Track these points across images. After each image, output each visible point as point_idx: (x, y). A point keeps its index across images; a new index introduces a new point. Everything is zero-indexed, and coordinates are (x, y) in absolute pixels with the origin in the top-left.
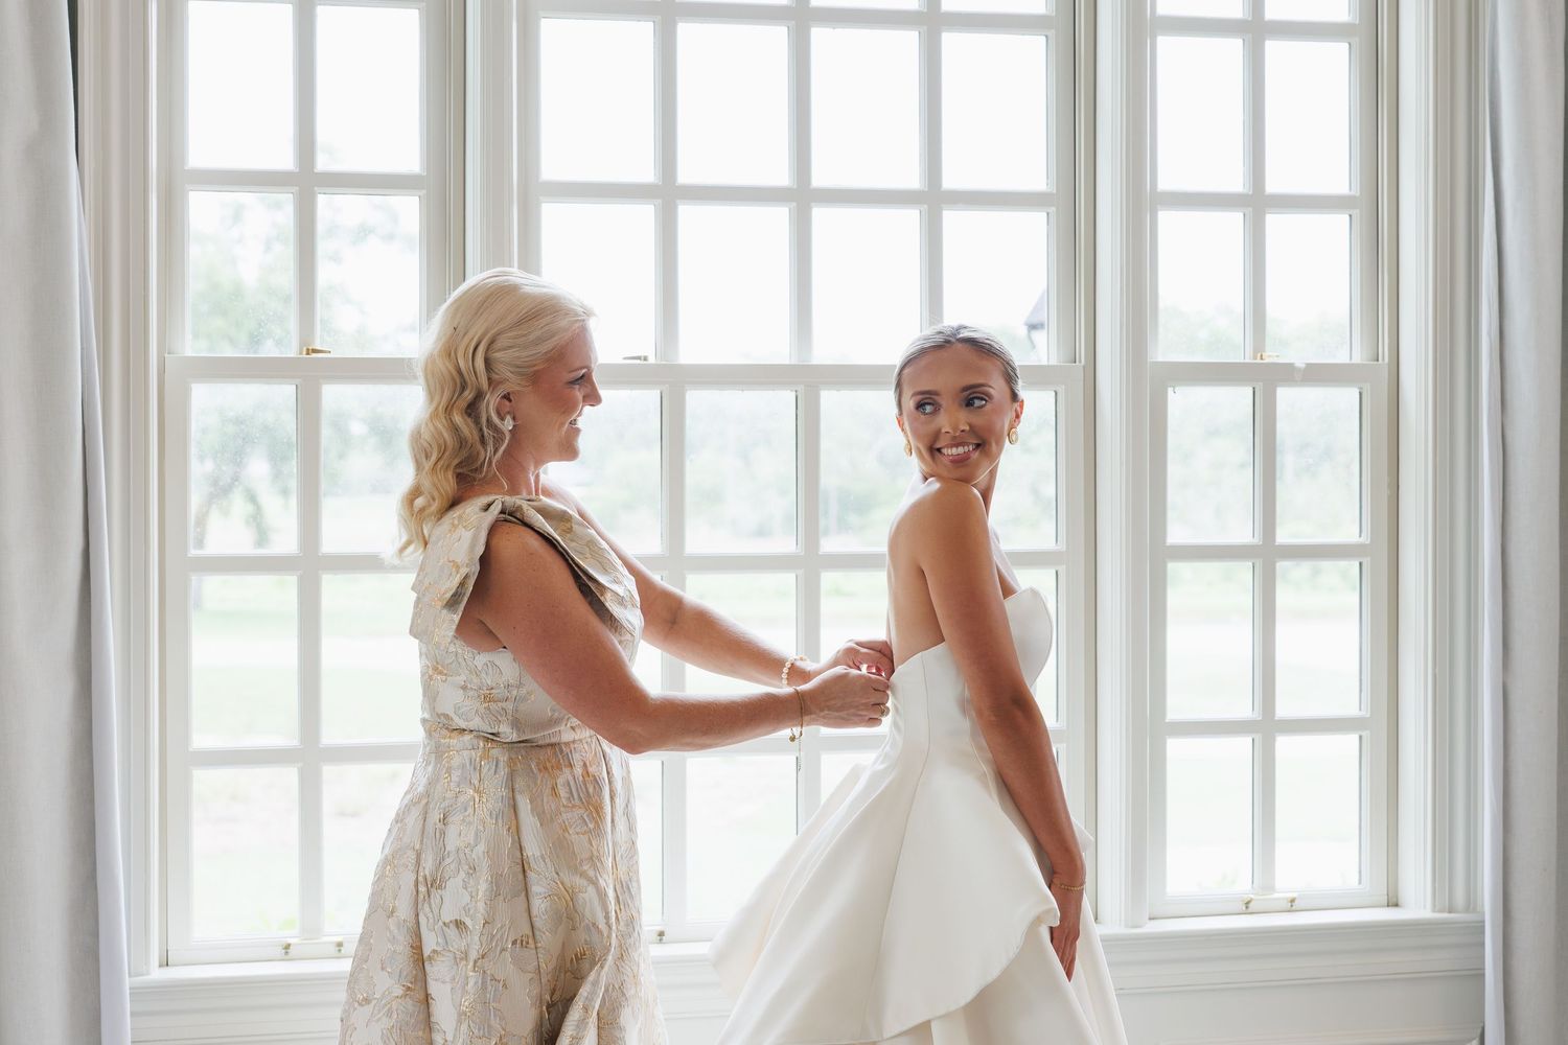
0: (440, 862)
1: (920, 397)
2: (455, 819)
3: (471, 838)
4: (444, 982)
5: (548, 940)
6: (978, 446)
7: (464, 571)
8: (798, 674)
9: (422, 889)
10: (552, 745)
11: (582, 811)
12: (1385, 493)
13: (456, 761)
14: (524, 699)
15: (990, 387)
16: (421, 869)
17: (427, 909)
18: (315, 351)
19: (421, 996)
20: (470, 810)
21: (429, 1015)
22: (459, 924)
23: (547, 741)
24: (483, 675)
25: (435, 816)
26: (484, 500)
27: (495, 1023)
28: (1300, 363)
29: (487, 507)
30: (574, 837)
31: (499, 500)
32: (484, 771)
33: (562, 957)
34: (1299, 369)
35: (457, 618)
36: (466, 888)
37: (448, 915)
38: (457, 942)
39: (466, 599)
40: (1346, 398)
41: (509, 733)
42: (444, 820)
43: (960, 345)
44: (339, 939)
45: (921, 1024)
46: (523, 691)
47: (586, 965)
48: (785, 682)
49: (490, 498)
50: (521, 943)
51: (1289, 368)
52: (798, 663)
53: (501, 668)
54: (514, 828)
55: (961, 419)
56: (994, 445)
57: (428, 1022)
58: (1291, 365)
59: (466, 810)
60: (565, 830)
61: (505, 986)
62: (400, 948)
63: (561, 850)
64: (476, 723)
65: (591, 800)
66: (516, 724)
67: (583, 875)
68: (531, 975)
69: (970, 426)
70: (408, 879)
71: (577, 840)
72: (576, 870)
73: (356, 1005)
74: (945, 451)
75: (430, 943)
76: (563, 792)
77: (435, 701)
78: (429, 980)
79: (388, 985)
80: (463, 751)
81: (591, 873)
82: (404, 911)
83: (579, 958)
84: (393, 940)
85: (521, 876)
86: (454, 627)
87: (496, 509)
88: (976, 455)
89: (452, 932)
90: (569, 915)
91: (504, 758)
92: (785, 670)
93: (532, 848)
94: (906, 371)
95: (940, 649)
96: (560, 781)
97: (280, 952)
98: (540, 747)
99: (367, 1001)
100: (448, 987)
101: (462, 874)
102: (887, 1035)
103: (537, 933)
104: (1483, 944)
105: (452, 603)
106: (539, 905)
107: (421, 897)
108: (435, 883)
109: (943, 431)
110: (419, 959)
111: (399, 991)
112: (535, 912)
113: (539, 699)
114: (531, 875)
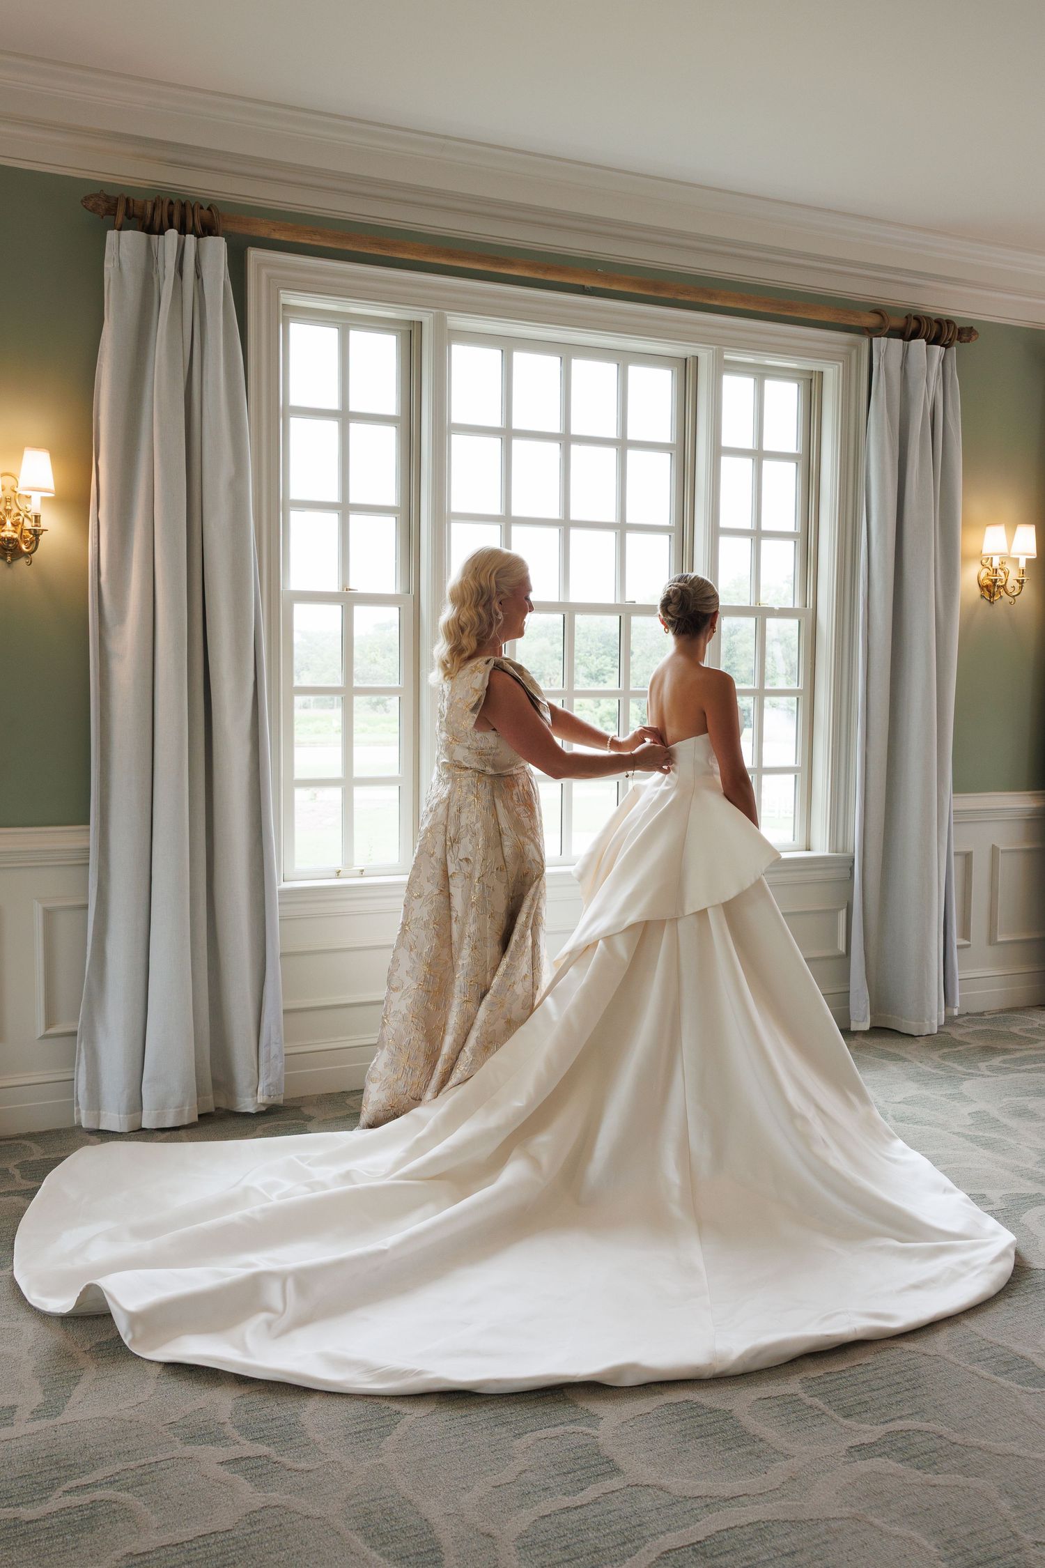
0: (457, 831)
2: (465, 810)
3: (474, 819)
4: (458, 888)
5: (512, 868)
7: (480, 693)
8: (615, 744)
9: (448, 843)
10: (509, 776)
11: (523, 807)
12: (809, 666)
13: (464, 783)
14: (498, 754)
16: (448, 834)
17: (451, 853)
18: (350, 590)
19: (446, 894)
20: (473, 806)
21: (450, 903)
22: (467, 860)
23: (507, 774)
24: (480, 742)
25: (454, 810)
26: (486, 659)
27: (489, 907)
28: (776, 607)
29: (487, 662)
30: (523, 819)
31: (493, 659)
32: (479, 787)
33: (517, 875)
34: (776, 610)
35: (476, 716)
36: (471, 843)
37: (461, 856)
38: (467, 869)
39: (480, 707)
40: (793, 624)
41: (490, 771)
42: (459, 811)
44: (363, 868)
45: (702, 910)
46: (498, 750)
47: (528, 879)
48: (608, 748)
49: (489, 658)
50: (500, 869)
51: (772, 609)
52: (615, 738)
53: (489, 739)
54: (495, 815)
57: (449, 907)
58: (773, 608)
59: (470, 806)
60: (519, 815)
61: (493, 890)
62: (437, 872)
63: (518, 825)
64: (474, 765)
65: (529, 802)
66: (494, 766)
67: (529, 838)
68: (505, 884)
70: (440, 838)
71: (525, 820)
72: (525, 834)
73: (414, 898)
75: (452, 869)
76: (515, 798)
77: (452, 753)
78: (450, 886)
79: (431, 889)
80: (467, 779)
81: (532, 836)
82: (438, 852)
83: (526, 875)
84: (434, 868)
85: (499, 838)
86: (475, 720)
87: (492, 663)
89: (464, 864)
90: (520, 855)
91: (488, 781)
92: (609, 742)
93: (504, 824)
95: (705, 736)
96: (514, 792)
97: (334, 874)
98: (504, 776)
99: (420, 896)
100: (460, 890)
101: (469, 837)
102: (687, 913)
103: (507, 864)
105: (473, 710)
106: (508, 851)
107: (448, 847)
108: (455, 841)
110: (446, 877)
111: (437, 892)
112: (505, 854)
113: (506, 752)
114: (504, 837)
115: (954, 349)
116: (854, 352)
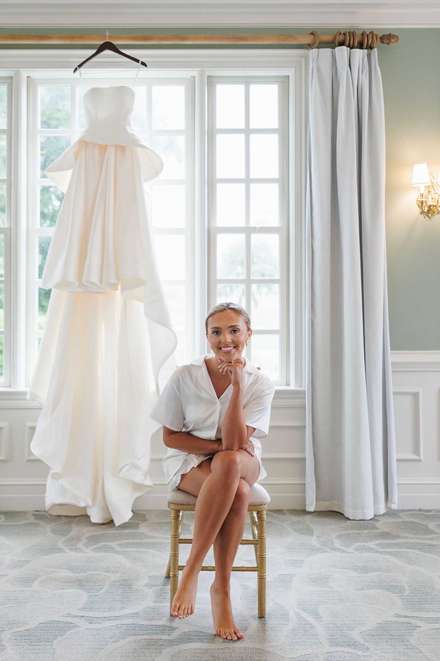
1: (214, 329)
6: (235, 347)
15: (239, 326)
34: (258, 229)
43: (229, 310)
55: (229, 338)
56: (240, 347)
58: (255, 227)
69: (232, 340)
74: (222, 349)
88: (234, 350)
94: (210, 319)
104: (305, 402)
109: (222, 341)
115: (375, 50)
116: (303, 61)
